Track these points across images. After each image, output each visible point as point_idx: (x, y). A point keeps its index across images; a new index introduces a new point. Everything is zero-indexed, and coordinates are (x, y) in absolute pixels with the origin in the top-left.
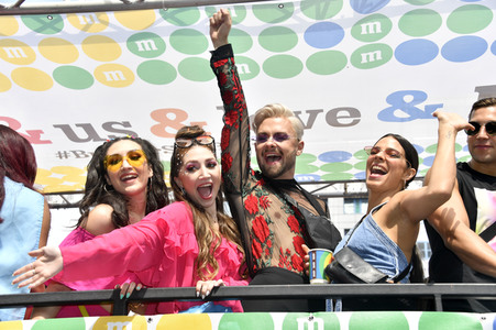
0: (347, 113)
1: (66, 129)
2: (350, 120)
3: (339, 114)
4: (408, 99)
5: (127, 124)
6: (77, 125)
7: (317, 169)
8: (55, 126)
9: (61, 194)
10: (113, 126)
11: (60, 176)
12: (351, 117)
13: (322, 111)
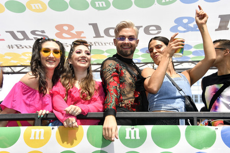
0: (154, 28)
1: (12, 34)
2: (156, 32)
3: (151, 28)
4: (185, 21)
5: (43, 32)
6: (18, 32)
7: (139, 56)
8: (6, 32)
9: (10, 67)
10: (36, 33)
11: (9, 58)
12: (157, 30)
13: (142, 27)
